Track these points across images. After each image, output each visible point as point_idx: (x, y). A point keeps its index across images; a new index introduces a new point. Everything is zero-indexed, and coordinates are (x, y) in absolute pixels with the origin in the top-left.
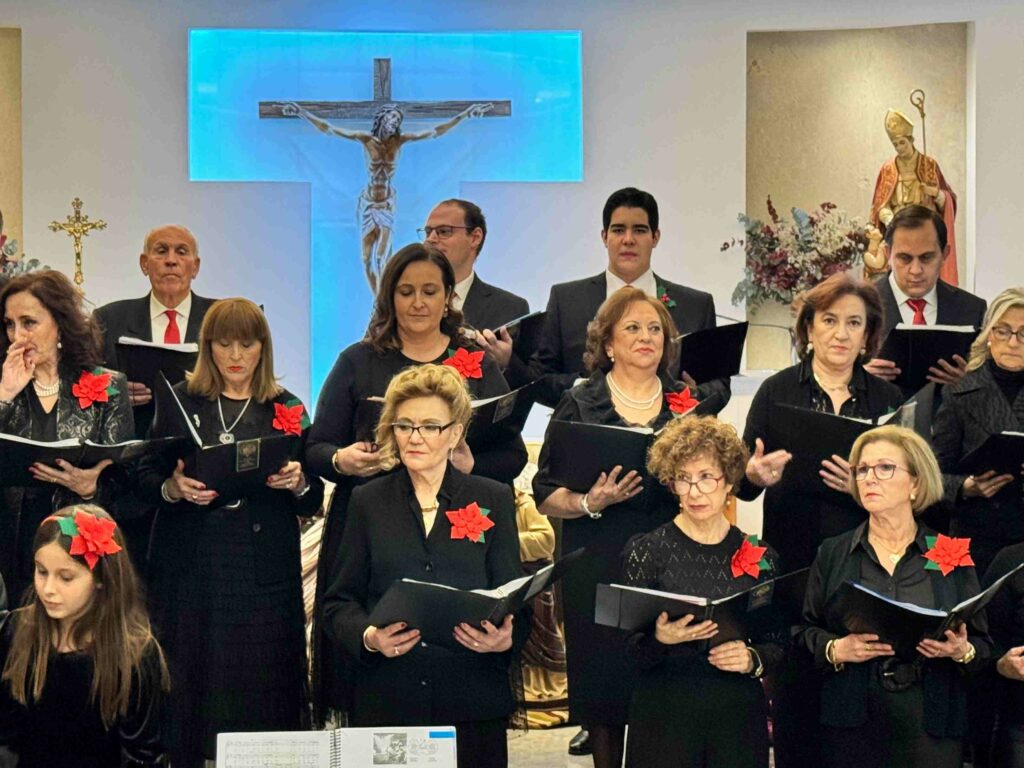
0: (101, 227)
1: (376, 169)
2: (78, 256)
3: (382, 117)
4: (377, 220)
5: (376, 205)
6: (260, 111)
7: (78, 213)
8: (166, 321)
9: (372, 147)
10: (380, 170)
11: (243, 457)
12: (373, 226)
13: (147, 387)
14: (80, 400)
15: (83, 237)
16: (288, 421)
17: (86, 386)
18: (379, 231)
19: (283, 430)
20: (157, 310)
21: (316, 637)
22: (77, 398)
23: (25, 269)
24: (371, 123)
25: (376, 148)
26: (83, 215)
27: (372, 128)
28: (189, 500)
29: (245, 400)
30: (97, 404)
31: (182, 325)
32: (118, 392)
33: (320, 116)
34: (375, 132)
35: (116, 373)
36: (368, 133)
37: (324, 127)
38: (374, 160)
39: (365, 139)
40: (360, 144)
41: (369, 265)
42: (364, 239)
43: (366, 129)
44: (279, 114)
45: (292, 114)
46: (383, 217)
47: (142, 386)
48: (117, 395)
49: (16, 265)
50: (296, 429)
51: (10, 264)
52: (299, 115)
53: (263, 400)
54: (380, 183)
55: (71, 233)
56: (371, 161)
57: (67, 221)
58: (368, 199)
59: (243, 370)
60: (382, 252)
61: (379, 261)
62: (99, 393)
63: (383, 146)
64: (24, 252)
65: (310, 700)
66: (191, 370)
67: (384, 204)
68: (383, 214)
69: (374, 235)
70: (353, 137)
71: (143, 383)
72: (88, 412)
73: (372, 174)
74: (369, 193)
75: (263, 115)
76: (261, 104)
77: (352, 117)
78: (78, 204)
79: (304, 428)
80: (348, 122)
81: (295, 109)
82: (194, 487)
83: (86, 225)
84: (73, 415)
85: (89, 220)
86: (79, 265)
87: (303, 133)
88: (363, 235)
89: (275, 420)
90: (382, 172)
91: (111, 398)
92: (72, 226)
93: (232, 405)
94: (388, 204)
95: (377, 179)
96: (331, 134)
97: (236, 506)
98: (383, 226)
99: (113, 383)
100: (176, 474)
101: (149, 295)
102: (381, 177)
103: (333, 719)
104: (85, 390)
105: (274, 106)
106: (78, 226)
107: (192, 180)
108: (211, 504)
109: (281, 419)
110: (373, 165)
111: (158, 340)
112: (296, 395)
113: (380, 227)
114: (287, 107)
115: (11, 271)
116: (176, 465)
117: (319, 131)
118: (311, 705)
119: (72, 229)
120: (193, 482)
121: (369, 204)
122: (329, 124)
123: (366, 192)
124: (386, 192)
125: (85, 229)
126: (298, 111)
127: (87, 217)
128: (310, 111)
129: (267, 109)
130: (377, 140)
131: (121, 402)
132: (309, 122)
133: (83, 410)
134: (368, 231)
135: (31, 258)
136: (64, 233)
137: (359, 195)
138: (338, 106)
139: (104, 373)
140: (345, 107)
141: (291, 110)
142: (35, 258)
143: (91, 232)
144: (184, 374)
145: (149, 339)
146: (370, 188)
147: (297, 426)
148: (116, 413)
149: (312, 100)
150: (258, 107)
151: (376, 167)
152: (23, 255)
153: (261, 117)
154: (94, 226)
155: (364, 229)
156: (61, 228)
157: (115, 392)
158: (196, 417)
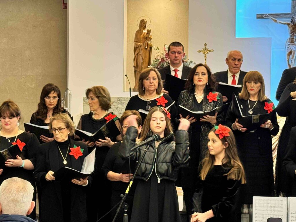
0: (212, 51)
1: (292, 33)
2: (206, 59)
3: (294, 18)
4: (291, 48)
5: (291, 44)
6: (257, 16)
7: (206, 47)
8: (232, 78)
9: (290, 27)
10: (293, 33)
11: (254, 119)
12: (290, 50)
13: (226, 97)
14: (209, 100)
15: (207, 54)
16: (269, 107)
17: (211, 96)
18: (292, 51)
19: (267, 110)
20: (230, 75)
21: (277, 171)
22: (208, 99)
23: (189, 63)
24: (290, 19)
25: (291, 27)
26: (207, 48)
27: (291, 21)
28: (239, 130)
29: (256, 101)
30: (214, 101)
31: (237, 79)
32: (220, 98)
33: (274, 18)
34: (292, 22)
35: (219, 93)
36: (289, 22)
37: (276, 21)
38: (291, 30)
39: (288, 24)
40: (287, 26)
41: (288, 61)
42: (287, 54)
43: (289, 21)
44: (262, 17)
45: (266, 17)
46: (293, 48)
47: (225, 97)
48: (219, 99)
49: (186, 63)
50: (271, 110)
51: (185, 62)
52: (268, 17)
53: (262, 101)
54: (292, 37)
55: (204, 53)
56: (290, 31)
57: (202, 50)
58: (289, 42)
59: (254, 90)
60: (293, 58)
61: (292, 61)
62: (215, 98)
63: (294, 26)
64: (189, 59)
65: (274, 189)
66: (240, 92)
67: (294, 43)
68: (293, 46)
69: (290, 53)
70: (284, 24)
71: (225, 96)
72: (211, 103)
73: (290, 35)
74: (289, 40)
75: (258, 18)
76: (257, 15)
77: (285, 18)
78: (206, 45)
79: (273, 109)
80: (283, 19)
81: (267, 16)
82: (240, 127)
83: (208, 51)
84: (207, 104)
85: (209, 49)
86: (206, 62)
87: (270, 23)
88: (287, 53)
89: (265, 107)
90: (293, 34)
91: (218, 100)
92: (204, 51)
93: (252, 102)
94: (295, 44)
95: (292, 36)
96: (278, 23)
97: (253, 132)
98: (293, 50)
99: (218, 96)
100: (235, 122)
101: (227, 71)
102: (293, 35)
103: (281, 195)
104: (210, 97)
105: (261, 15)
106: (206, 51)
107: (236, 37)
108: (245, 132)
109: (267, 107)
110: (290, 32)
111: (230, 83)
112: (271, 100)
113: (292, 50)
114: (265, 15)
115: (185, 64)
116: (236, 119)
117: (274, 22)
118: (275, 191)
119: (204, 52)
120: (240, 125)
121: (289, 43)
122: (277, 20)
123: (288, 40)
124: (294, 40)
125: (208, 52)
126: (268, 16)
127: (208, 48)
128: (272, 16)
129: (259, 16)
130: (292, 24)
131: (220, 101)
132: (272, 20)
133: (210, 103)
134: (289, 51)
135: (190, 60)
136: (202, 53)
137: (286, 41)
138: (280, 15)
139: (216, 93)
140: (282, 15)
141: (266, 16)
142: (192, 60)
143: (209, 53)
144: (238, 94)
145: (227, 83)
146: (289, 39)
147: (271, 109)
148: (219, 104)
149: (272, 13)
150: (256, 16)
151: (292, 32)
152: (188, 60)
153: (257, 19)
154: (210, 51)
155: (287, 51)
156: (201, 52)
157: (219, 98)
158: (242, 106)
